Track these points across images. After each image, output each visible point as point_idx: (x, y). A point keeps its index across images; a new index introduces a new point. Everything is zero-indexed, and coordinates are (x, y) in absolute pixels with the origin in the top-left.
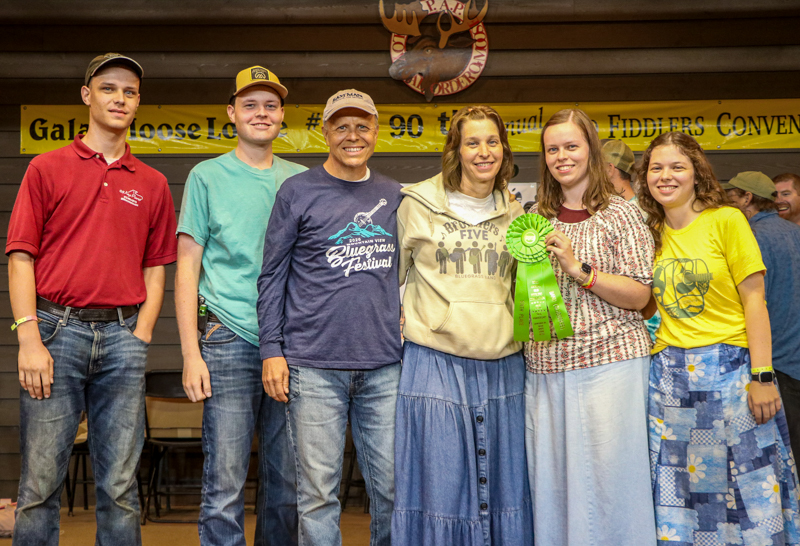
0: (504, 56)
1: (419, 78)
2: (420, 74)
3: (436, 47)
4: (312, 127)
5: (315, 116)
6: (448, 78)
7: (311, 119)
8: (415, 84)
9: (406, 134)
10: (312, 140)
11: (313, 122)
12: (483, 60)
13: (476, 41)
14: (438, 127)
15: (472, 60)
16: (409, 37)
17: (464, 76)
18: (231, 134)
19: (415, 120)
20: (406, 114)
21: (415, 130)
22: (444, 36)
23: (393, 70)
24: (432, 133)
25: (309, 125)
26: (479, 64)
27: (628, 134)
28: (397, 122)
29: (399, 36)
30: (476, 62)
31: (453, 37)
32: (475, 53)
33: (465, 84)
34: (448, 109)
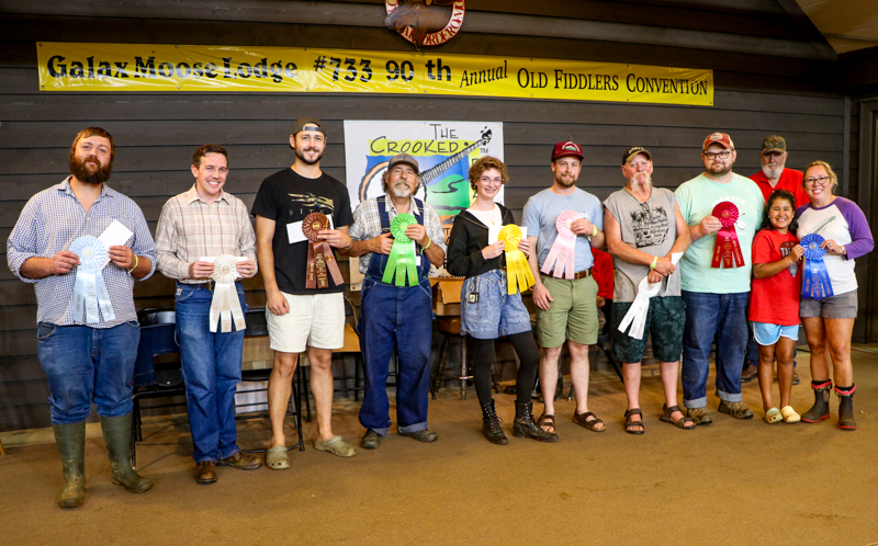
0: (477, 15)
1: (410, 29)
2: (412, 26)
3: (424, 4)
4: (319, 69)
5: (322, 59)
6: (433, 30)
7: (318, 62)
8: (407, 35)
9: (400, 77)
10: (321, 81)
12: (461, 18)
14: (426, 73)
15: (453, 17)
17: (447, 30)
18: (246, 74)
19: (407, 66)
20: (399, 60)
21: (407, 74)
23: (388, 21)
24: (421, 78)
25: (317, 67)
26: (458, 21)
27: (568, 85)
28: (392, 65)
30: (456, 19)
32: (455, 11)
33: (448, 36)
34: (434, 58)
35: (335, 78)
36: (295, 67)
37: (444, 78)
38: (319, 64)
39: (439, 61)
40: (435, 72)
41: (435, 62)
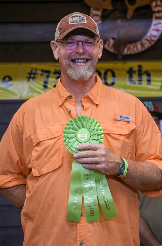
1: (112, 41)
2: (113, 38)
3: (124, 17)
4: (31, 80)
5: (34, 71)
6: (134, 41)
7: (30, 74)
10: (32, 90)
11: (32, 76)
13: (155, 12)
14: (127, 78)
15: (153, 27)
16: (104, 10)
17: (146, 39)
19: (109, 74)
20: (103, 69)
21: (110, 81)
22: (131, 9)
24: (122, 83)
25: (29, 78)
26: (158, 30)
29: (96, 9)
30: (156, 28)
31: (138, 10)
32: (155, 22)
33: (147, 45)
34: (134, 65)
35: (45, 87)
36: (10, 79)
37: (144, 83)
38: (31, 76)
39: (140, 67)
40: (135, 78)
41: (136, 68)
